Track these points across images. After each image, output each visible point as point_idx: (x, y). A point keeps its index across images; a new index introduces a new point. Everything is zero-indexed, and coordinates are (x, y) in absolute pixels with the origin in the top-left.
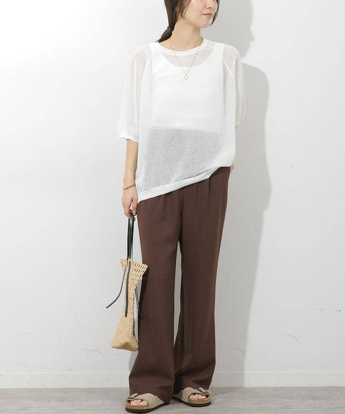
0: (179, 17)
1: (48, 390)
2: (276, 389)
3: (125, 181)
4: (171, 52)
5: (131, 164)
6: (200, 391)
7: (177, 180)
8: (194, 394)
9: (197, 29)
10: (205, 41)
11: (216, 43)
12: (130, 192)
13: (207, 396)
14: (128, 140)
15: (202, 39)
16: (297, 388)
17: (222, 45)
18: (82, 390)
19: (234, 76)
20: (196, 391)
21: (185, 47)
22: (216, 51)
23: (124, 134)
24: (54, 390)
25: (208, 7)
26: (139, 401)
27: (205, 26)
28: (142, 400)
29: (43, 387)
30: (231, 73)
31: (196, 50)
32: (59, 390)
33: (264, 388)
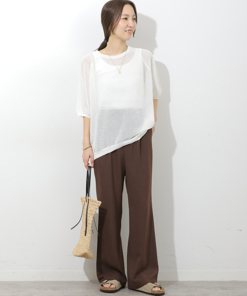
0: (112, 33)
1: (46, 283)
2: (198, 282)
3: (84, 144)
4: (107, 57)
5: (87, 133)
6: (156, 284)
7: (118, 143)
9: (123, 41)
10: (129, 48)
11: (136, 49)
12: (88, 152)
14: (84, 117)
15: (127, 46)
16: (212, 282)
17: (140, 50)
18: (68, 283)
19: (150, 70)
21: (116, 52)
22: (137, 54)
23: (81, 114)
24: (49, 282)
25: (129, 26)
26: (110, 284)
27: (128, 39)
28: (112, 284)
29: (42, 280)
30: (149, 68)
31: (124, 54)
32: (53, 282)
33: (190, 282)
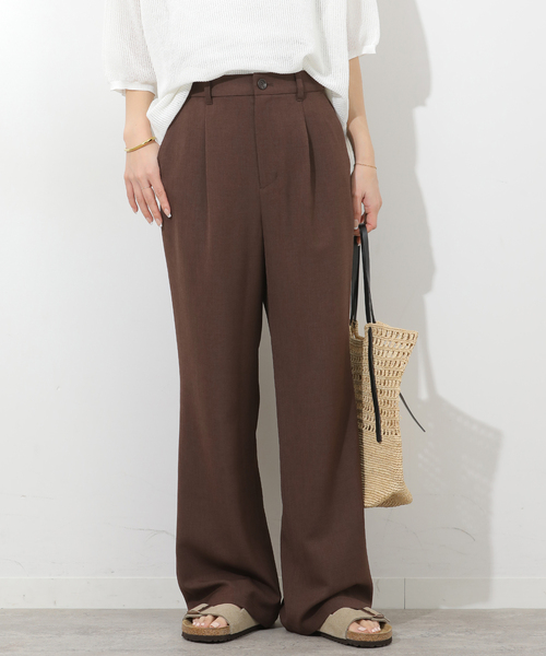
1: (63, 613)
6: (369, 612)
8: (358, 621)
13: (382, 624)
20: (360, 614)
26: (210, 617)
28: (215, 617)
